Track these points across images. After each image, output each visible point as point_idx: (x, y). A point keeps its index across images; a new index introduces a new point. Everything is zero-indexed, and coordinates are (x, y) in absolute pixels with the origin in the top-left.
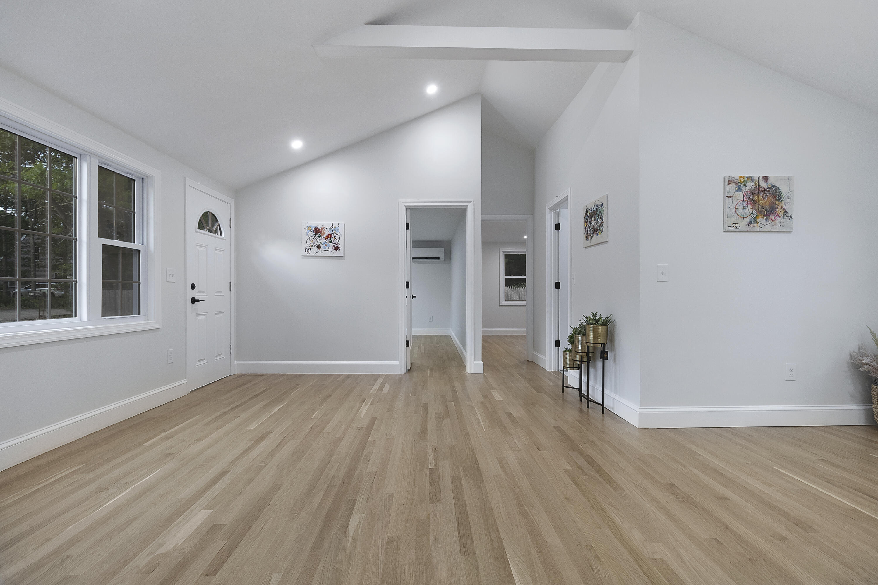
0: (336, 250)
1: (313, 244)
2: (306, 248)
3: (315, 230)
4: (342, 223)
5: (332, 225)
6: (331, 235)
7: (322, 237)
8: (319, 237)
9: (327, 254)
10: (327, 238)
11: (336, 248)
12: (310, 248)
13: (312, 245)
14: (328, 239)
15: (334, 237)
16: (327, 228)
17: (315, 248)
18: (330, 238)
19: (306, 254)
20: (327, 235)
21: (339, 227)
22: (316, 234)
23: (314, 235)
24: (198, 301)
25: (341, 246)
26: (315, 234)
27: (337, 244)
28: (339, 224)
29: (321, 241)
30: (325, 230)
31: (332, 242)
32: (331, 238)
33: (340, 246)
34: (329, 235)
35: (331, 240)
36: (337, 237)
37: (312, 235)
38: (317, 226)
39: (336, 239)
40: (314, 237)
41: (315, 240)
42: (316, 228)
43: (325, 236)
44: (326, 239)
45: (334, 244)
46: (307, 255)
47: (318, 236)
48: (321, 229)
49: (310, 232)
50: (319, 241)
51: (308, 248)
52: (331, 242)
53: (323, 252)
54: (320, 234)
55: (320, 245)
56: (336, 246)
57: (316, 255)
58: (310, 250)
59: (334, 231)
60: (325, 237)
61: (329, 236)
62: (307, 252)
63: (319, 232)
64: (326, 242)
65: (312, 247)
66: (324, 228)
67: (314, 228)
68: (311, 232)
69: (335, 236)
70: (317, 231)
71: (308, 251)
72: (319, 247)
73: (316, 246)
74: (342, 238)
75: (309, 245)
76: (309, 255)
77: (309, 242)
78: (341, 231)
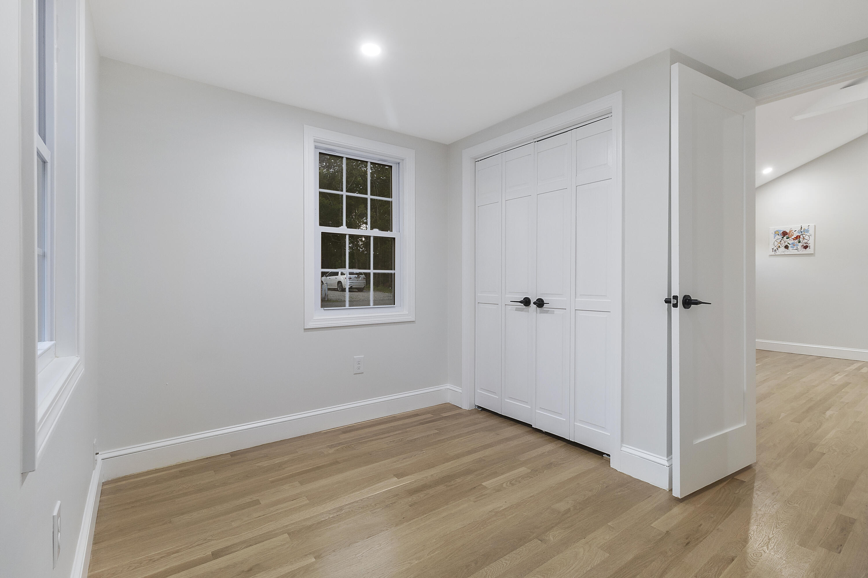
0: (806, 249)
2: (773, 249)
4: (812, 225)
5: (801, 228)
6: (800, 236)
7: (790, 238)
8: (787, 239)
9: (796, 252)
10: (795, 239)
11: (806, 247)
12: (777, 249)
13: (779, 246)
15: (803, 238)
17: (782, 249)
18: (798, 239)
19: (773, 253)
20: (796, 237)
21: (808, 228)
22: (784, 236)
23: (782, 237)
25: (811, 245)
26: (783, 236)
27: (806, 243)
28: (809, 226)
29: (788, 242)
30: (794, 232)
31: (801, 242)
32: (800, 239)
33: (809, 245)
34: (797, 236)
35: (799, 240)
36: (807, 237)
37: (780, 237)
38: (785, 230)
39: (805, 239)
40: (782, 239)
41: (783, 242)
42: (784, 231)
43: (793, 237)
45: (803, 244)
46: (774, 254)
47: (786, 238)
48: (789, 232)
49: (777, 235)
51: (775, 248)
52: (799, 242)
53: (791, 251)
55: (787, 245)
56: (805, 245)
57: (784, 254)
58: (778, 250)
59: (803, 233)
60: (793, 239)
61: (798, 237)
62: (774, 252)
63: (787, 235)
64: (795, 242)
65: (779, 247)
66: (792, 231)
67: (782, 232)
68: (779, 235)
69: (804, 237)
70: (784, 234)
71: (775, 251)
72: (786, 247)
73: (784, 246)
74: (812, 238)
75: (777, 246)
76: (776, 254)
77: (776, 243)
78: (811, 231)
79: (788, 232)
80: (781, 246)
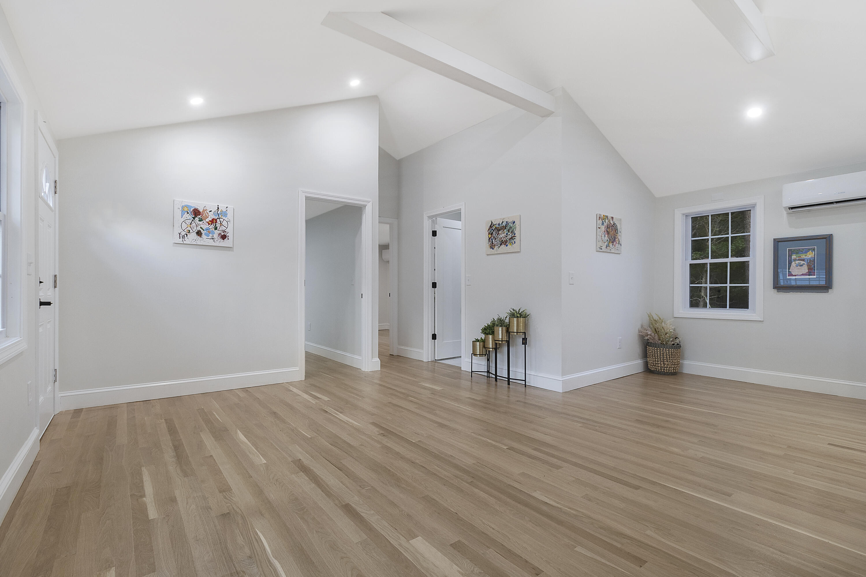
0: (224, 240)
1: (190, 229)
2: (180, 233)
3: (194, 211)
4: (231, 207)
5: (218, 208)
6: (216, 220)
7: (203, 221)
8: (200, 221)
9: (211, 242)
10: (210, 223)
11: (224, 237)
12: (186, 234)
13: (189, 231)
14: (212, 224)
15: (220, 223)
16: (211, 211)
17: (193, 236)
18: (215, 224)
19: (180, 241)
20: (211, 220)
21: (227, 211)
22: (196, 216)
23: (193, 217)
25: (230, 235)
26: (194, 216)
27: (224, 231)
28: (227, 207)
29: (202, 226)
30: (209, 213)
31: (218, 228)
32: (217, 223)
33: (228, 234)
34: (213, 219)
35: (216, 226)
36: (224, 223)
37: (190, 217)
38: (197, 207)
39: (223, 225)
40: (193, 220)
41: (194, 224)
42: (195, 209)
43: (207, 220)
44: (209, 224)
45: (221, 232)
46: (182, 243)
47: (198, 219)
48: (203, 212)
49: (186, 213)
50: (199, 227)
51: (183, 233)
52: (216, 229)
53: (205, 240)
54: (200, 217)
55: (200, 231)
56: (223, 234)
57: (196, 244)
58: (187, 236)
59: (220, 216)
60: (208, 222)
61: (213, 221)
62: (181, 239)
63: (199, 215)
64: (210, 228)
65: (189, 233)
66: (206, 210)
67: (192, 209)
68: (188, 213)
69: (222, 222)
70: (196, 213)
71: (183, 237)
72: (199, 233)
73: (196, 232)
74: (231, 225)
75: (185, 230)
76: (185, 242)
77: (184, 226)
78: (230, 216)
79: (201, 211)
80: (191, 231)
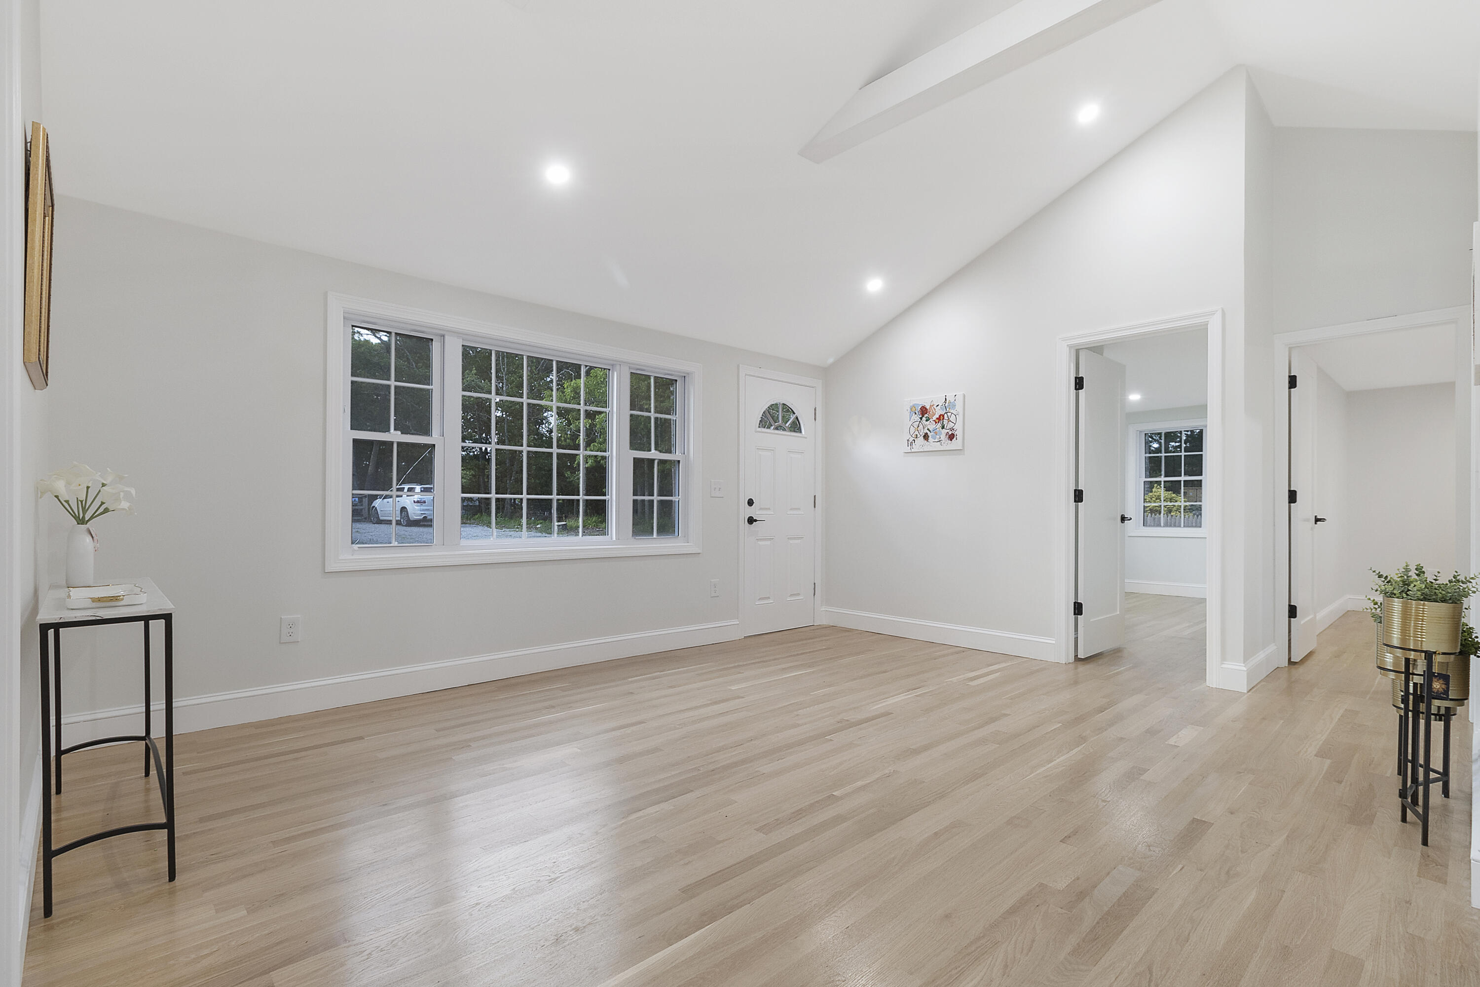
0: (951, 440)
1: (918, 433)
2: (908, 440)
3: (922, 410)
4: (960, 394)
5: (946, 399)
6: (943, 416)
7: (930, 420)
8: (927, 421)
9: (937, 446)
10: (937, 421)
11: (951, 437)
12: (914, 440)
13: (917, 435)
14: (939, 422)
15: (947, 419)
16: (937, 406)
17: (920, 441)
18: (942, 421)
19: (908, 449)
20: (938, 417)
21: (955, 400)
22: (923, 416)
23: (920, 418)
24: (756, 521)
25: (959, 433)
26: (921, 416)
27: (952, 429)
28: (955, 396)
29: (929, 427)
30: (936, 408)
31: (945, 426)
32: (944, 420)
33: (956, 433)
34: (940, 416)
35: (943, 424)
36: (953, 418)
37: (917, 418)
38: (924, 404)
39: (950, 421)
40: (920, 422)
41: (921, 426)
42: (923, 407)
43: (934, 418)
44: (936, 423)
45: (948, 431)
46: (910, 451)
47: (925, 419)
48: (930, 408)
49: (914, 414)
50: (926, 428)
51: (911, 440)
52: (943, 428)
53: (932, 445)
54: (927, 416)
55: (927, 433)
56: (950, 433)
57: (923, 450)
58: (914, 442)
59: (948, 409)
60: (935, 421)
61: (941, 418)
62: (909, 447)
63: (926, 414)
64: (937, 427)
65: (916, 438)
66: (933, 405)
67: (920, 407)
68: (916, 414)
69: (949, 418)
70: (924, 411)
71: (911, 444)
72: (926, 437)
73: (923, 435)
74: (960, 420)
75: (913, 436)
76: (913, 450)
77: (912, 430)
78: (959, 408)
79: (928, 408)
80: (919, 436)
